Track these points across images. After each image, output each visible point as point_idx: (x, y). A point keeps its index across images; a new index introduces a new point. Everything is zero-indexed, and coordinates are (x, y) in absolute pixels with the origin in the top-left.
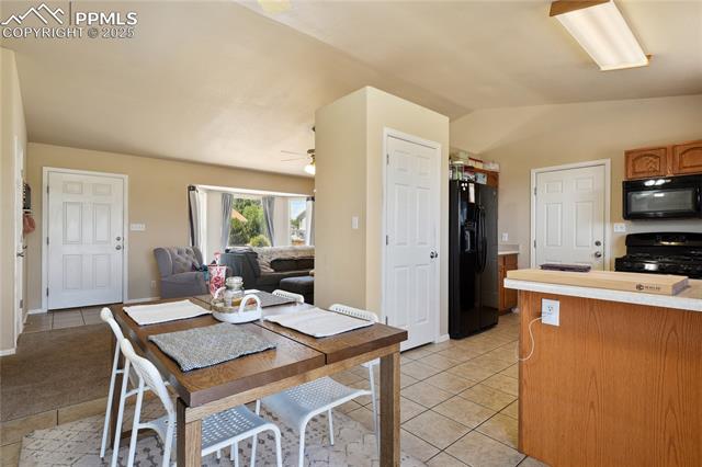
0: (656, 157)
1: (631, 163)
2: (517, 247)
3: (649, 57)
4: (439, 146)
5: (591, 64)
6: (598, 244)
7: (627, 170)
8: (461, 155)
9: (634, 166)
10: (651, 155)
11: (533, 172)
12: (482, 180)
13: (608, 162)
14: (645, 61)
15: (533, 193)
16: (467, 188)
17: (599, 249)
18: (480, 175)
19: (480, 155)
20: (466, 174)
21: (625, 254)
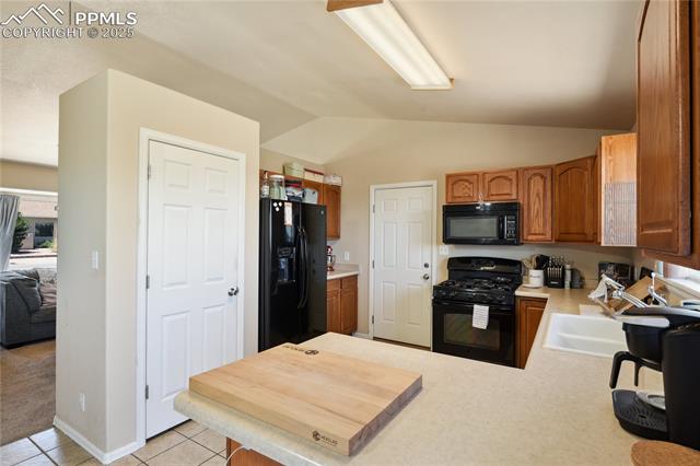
0: (470, 183)
1: (450, 187)
2: (356, 267)
3: (451, 80)
4: (242, 157)
5: (400, 81)
6: (426, 266)
7: (447, 193)
8: (295, 166)
9: (453, 189)
10: (467, 181)
11: (372, 188)
12: (311, 198)
13: (435, 183)
14: (448, 85)
15: (371, 210)
16: (282, 208)
17: (427, 271)
18: (309, 191)
19: (325, 166)
20: (290, 189)
21: (447, 278)
